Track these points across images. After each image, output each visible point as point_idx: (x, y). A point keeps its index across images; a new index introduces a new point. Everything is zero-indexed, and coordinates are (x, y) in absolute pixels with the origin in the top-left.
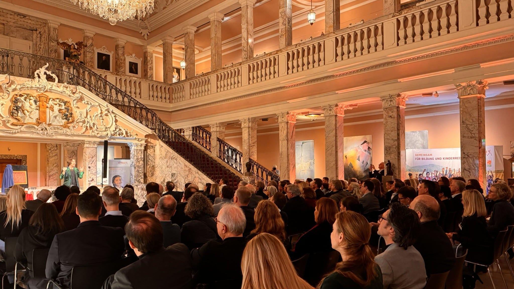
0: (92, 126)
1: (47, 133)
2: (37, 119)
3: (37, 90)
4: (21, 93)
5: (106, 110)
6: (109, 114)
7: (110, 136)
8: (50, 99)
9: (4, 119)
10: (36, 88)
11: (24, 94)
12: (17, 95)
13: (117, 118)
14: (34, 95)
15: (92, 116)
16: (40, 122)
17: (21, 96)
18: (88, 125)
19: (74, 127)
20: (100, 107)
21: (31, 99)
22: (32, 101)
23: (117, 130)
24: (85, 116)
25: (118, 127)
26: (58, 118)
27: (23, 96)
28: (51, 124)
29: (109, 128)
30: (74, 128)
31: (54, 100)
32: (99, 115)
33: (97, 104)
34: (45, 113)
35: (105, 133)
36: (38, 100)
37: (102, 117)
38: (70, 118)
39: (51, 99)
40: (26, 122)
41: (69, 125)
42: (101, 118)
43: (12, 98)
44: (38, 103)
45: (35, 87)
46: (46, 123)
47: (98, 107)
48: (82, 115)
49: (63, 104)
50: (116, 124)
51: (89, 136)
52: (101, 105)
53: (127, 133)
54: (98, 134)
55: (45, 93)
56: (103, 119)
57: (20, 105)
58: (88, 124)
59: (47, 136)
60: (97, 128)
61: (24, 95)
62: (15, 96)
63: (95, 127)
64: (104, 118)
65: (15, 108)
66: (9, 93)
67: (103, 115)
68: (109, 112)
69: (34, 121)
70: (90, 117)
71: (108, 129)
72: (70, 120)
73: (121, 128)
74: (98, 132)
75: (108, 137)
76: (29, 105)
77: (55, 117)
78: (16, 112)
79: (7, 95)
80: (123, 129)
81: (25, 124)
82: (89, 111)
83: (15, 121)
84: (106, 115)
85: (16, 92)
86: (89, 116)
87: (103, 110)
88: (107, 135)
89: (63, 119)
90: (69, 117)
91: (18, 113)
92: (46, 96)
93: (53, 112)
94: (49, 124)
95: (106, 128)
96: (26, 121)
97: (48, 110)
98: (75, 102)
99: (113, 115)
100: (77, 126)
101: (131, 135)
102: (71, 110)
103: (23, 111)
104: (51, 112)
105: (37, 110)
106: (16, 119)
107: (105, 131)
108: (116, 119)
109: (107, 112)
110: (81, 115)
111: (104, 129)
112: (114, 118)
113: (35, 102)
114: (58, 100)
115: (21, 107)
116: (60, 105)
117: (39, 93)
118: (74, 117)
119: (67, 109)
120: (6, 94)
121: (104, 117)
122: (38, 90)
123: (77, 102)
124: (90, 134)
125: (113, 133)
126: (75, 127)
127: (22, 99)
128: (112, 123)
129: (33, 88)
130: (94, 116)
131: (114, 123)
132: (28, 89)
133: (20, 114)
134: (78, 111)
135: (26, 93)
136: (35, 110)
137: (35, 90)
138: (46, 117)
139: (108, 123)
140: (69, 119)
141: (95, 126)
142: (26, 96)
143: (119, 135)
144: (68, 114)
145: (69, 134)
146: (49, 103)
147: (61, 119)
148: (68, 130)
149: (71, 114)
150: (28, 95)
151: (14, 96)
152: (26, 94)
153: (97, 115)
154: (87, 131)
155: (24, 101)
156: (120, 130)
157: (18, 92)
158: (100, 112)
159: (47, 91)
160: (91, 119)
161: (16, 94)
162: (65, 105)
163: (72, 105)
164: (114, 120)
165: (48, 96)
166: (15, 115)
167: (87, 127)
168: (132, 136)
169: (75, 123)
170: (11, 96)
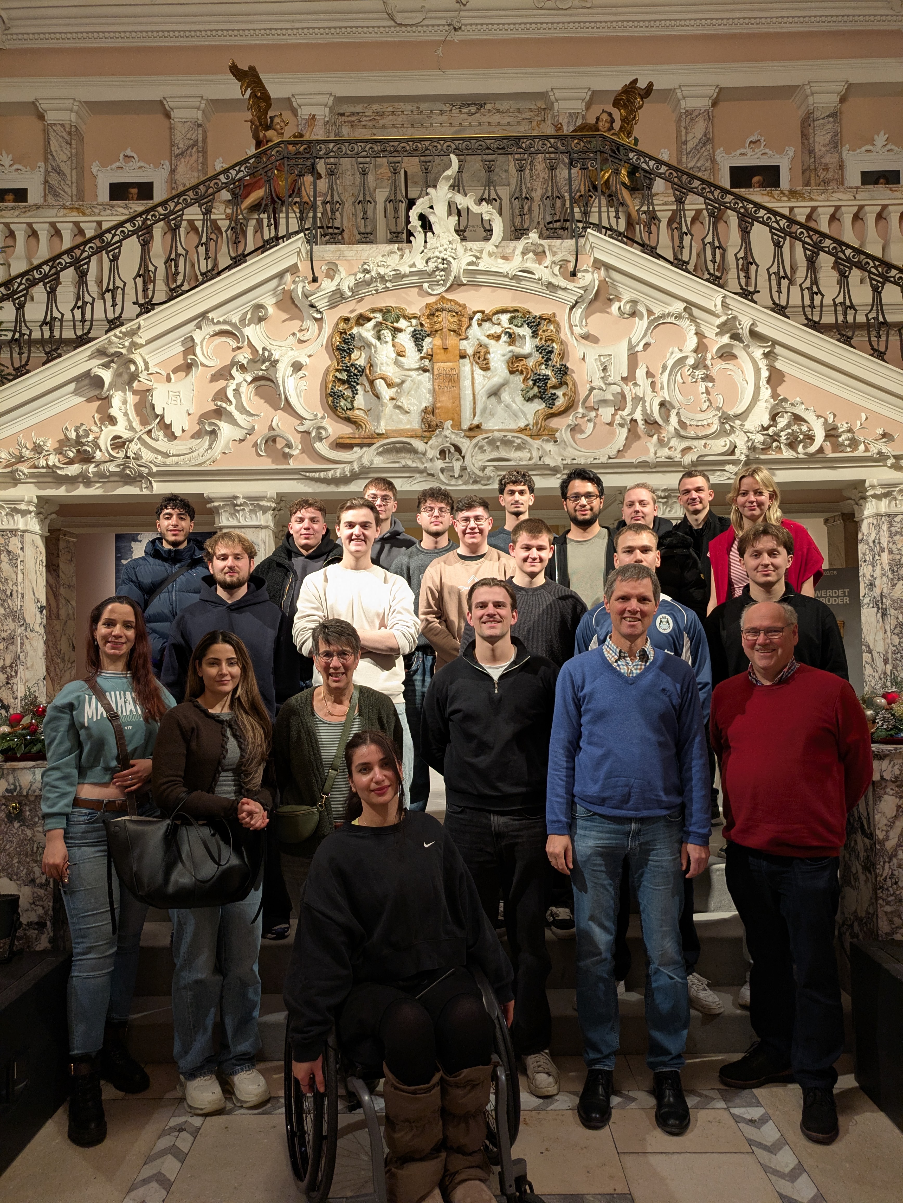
0: (656, 416)
1: (464, 469)
2: (425, 410)
3: (420, 287)
4: (362, 309)
5: (723, 328)
6: (738, 350)
7: (743, 458)
8: (471, 319)
9: (307, 425)
10: (415, 279)
11: (374, 311)
12: (347, 320)
13: (778, 365)
14: (411, 310)
15: (657, 370)
16: (434, 420)
17: (362, 319)
18: (638, 416)
19: (574, 429)
20: (693, 319)
21: (400, 330)
22: (405, 339)
23: (782, 422)
24: (625, 374)
25: (787, 405)
26: (505, 396)
27: (369, 320)
28: (478, 427)
29: (742, 416)
30: (579, 436)
31: (486, 319)
32: (691, 361)
33: (681, 306)
34: (453, 380)
35: (719, 445)
36: (427, 327)
37: (706, 367)
38: (559, 393)
39: (478, 316)
40: (382, 430)
41: (555, 423)
42: (699, 373)
43: (331, 337)
44: (427, 343)
45: (412, 274)
46: (457, 425)
47: (685, 324)
48: (612, 370)
49: (525, 331)
50: (775, 395)
51: (645, 467)
52: (696, 312)
53: (831, 434)
54: (687, 450)
55: (449, 296)
56: (707, 378)
57: (359, 358)
58: (640, 408)
59: (466, 483)
60: (682, 424)
61: (372, 315)
62: (342, 325)
63: (674, 420)
64: (714, 372)
65: (344, 376)
66: (318, 316)
67: (709, 356)
68: (736, 337)
69: (413, 423)
70: (649, 374)
71: (738, 422)
72: (561, 402)
73: (800, 410)
74: (685, 444)
75: (734, 463)
76: (394, 355)
77: (495, 393)
78: (348, 393)
79: (314, 327)
80: (810, 417)
81: (380, 435)
82: (640, 348)
83: (345, 430)
84: (726, 354)
85: (344, 310)
86: (640, 373)
87: (710, 332)
88: (733, 453)
89: (529, 400)
90: (554, 387)
91: (355, 393)
92: (457, 308)
93: (489, 374)
94: (470, 429)
95: (725, 419)
96: (382, 423)
97: (466, 367)
98: (578, 312)
99: (758, 352)
100: (591, 425)
101: (854, 443)
102: (563, 355)
103: (372, 383)
104: (478, 372)
105: (425, 371)
106: (348, 420)
107: (722, 433)
108: (772, 369)
109: (726, 339)
110: (605, 369)
111: (715, 427)
112: (763, 364)
113: (418, 338)
114: (505, 318)
115: (363, 370)
116: (512, 338)
117: (432, 300)
118: (575, 385)
119: (546, 353)
120: (309, 323)
121: (717, 367)
122: (426, 285)
123: (587, 314)
124: (650, 457)
125: (759, 438)
126: (582, 432)
127: (367, 332)
128: (757, 388)
129: (405, 281)
130: (664, 368)
131: (766, 392)
132: (387, 289)
133: (360, 400)
134: (592, 352)
135: (382, 304)
136: (414, 374)
137: (410, 286)
138: (457, 399)
139: (733, 393)
140: (554, 397)
141: (673, 413)
142: (379, 317)
143: (792, 445)
144: (549, 372)
145: (552, 464)
146: (470, 332)
147: (519, 399)
148: (549, 447)
149: (563, 372)
150: (386, 312)
151: (337, 324)
152: (380, 310)
153: (681, 361)
154: (635, 445)
155: (374, 341)
156: (798, 419)
157: (352, 305)
158: (692, 342)
159: (457, 284)
160: (653, 384)
161: (347, 315)
162: (535, 334)
163: (565, 334)
164: (765, 374)
165: (464, 307)
166: (343, 403)
167: (634, 421)
168: (862, 447)
169: (581, 410)
170: (327, 330)
